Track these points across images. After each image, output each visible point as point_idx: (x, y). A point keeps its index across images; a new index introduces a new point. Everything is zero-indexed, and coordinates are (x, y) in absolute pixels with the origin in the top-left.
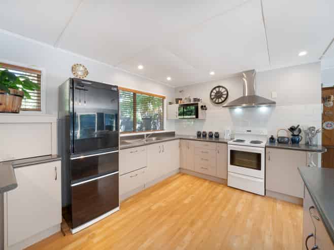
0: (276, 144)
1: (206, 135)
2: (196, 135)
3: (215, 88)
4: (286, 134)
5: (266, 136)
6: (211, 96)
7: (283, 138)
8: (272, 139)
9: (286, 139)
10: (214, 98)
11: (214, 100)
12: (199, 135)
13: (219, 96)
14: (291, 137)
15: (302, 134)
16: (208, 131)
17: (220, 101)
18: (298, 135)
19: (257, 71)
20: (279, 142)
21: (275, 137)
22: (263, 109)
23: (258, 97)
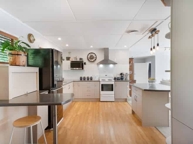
0: (116, 80)
1: (85, 78)
2: (80, 79)
3: (90, 54)
4: (119, 76)
5: (113, 77)
6: (87, 57)
7: (118, 78)
8: (115, 79)
9: (120, 78)
10: (89, 59)
11: (89, 60)
12: (81, 79)
13: (92, 58)
14: (121, 77)
15: (124, 76)
16: (86, 77)
17: (93, 60)
18: (123, 76)
19: (109, 48)
20: (117, 80)
21: (116, 77)
22: (111, 66)
23: (110, 60)
